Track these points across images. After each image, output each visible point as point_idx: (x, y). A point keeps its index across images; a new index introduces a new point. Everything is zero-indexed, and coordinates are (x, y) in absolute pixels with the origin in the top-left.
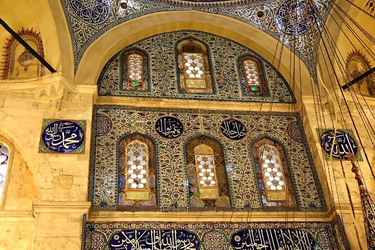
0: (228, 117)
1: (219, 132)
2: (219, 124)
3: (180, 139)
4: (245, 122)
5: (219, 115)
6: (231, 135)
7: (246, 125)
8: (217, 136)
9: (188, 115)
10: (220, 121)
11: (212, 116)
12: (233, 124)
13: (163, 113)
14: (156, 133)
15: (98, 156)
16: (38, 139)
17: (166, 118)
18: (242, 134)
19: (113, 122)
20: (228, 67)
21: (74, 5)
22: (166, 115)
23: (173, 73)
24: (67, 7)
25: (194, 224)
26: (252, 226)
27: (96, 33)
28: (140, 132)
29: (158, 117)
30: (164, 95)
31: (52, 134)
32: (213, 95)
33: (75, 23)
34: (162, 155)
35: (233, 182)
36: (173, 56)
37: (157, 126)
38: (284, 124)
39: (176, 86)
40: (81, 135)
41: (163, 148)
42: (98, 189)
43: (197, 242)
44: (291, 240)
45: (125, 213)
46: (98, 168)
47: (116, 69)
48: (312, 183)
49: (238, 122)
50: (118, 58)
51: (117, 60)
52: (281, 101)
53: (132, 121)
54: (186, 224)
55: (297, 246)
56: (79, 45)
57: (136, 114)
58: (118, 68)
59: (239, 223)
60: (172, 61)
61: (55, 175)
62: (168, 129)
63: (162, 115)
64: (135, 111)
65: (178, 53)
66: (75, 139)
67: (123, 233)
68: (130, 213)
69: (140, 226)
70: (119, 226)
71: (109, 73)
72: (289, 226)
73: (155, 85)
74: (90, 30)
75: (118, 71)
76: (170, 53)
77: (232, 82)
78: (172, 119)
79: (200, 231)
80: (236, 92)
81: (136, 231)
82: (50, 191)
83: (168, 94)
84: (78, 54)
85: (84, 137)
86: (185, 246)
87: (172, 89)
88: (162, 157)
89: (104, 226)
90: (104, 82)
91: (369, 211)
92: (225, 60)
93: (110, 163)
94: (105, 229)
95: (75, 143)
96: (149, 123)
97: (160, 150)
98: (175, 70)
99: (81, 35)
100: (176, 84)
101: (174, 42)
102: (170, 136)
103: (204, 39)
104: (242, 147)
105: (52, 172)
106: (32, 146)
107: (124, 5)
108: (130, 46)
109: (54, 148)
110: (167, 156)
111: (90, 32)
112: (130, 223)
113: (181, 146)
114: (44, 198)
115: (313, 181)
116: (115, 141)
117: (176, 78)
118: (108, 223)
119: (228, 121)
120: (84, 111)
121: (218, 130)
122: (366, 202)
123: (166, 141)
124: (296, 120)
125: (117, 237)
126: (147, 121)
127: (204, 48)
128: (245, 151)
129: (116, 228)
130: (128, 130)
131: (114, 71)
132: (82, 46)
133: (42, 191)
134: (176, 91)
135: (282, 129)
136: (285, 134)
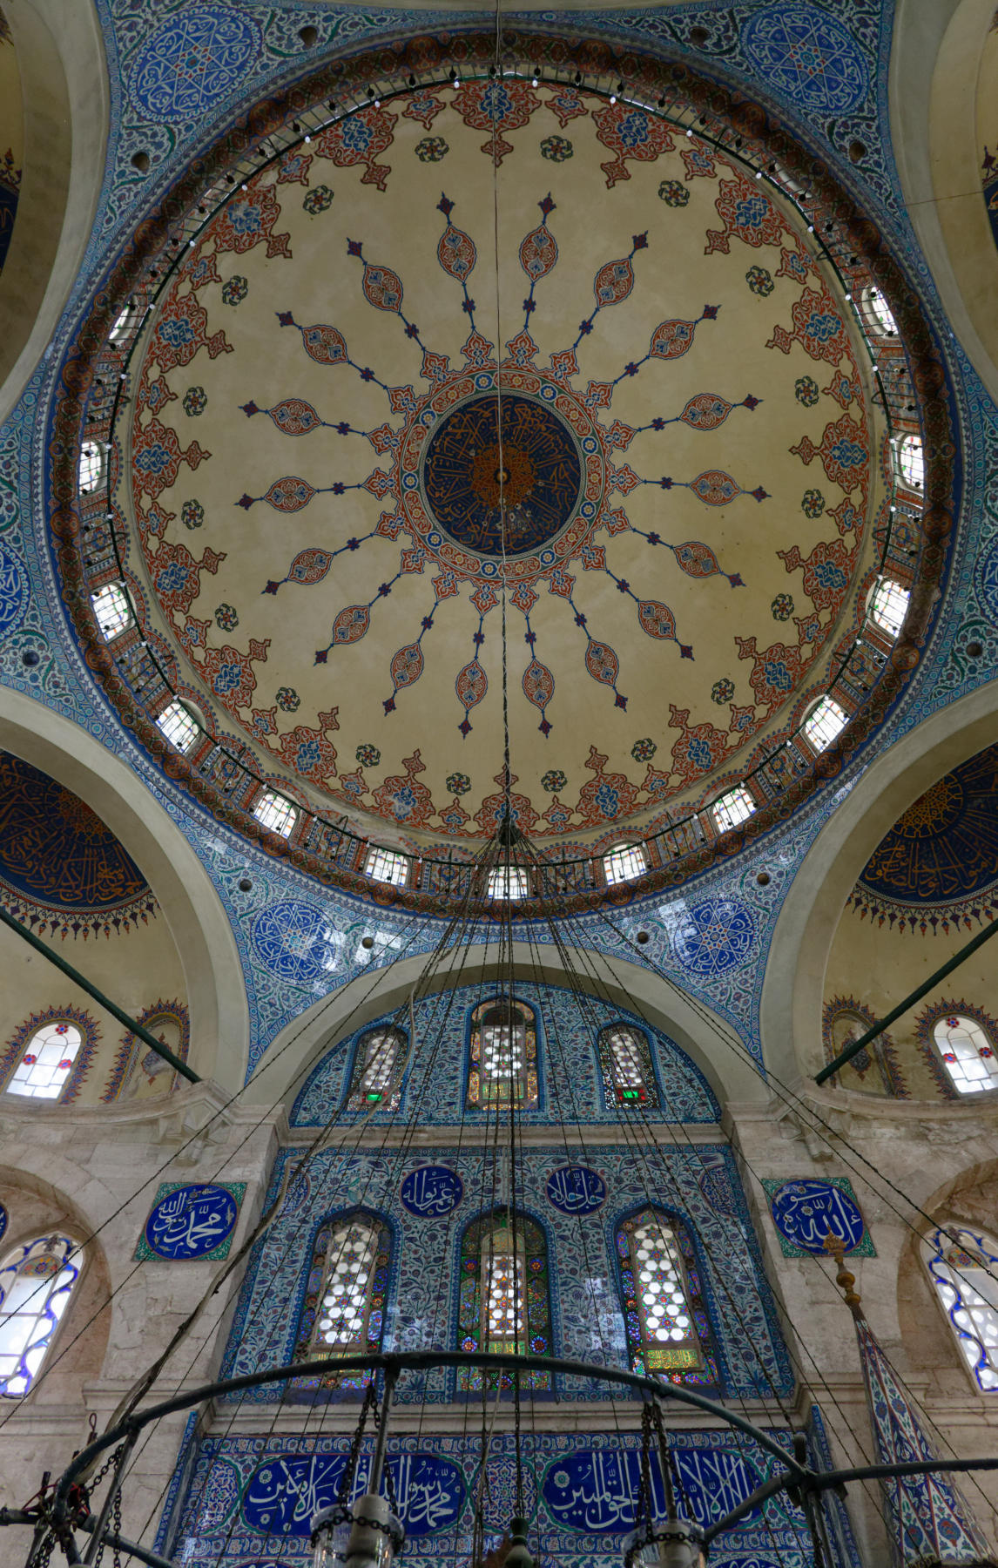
0: (563, 1161)
1: (542, 1197)
2: (543, 1179)
3: (451, 1219)
4: (603, 1172)
5: (547, 1157)
6: (570, 1204)
7: (605, 1177)
8: (538, 1208)
9: (477, 1160)
10: (548, 1172)
11: (530, 1159)
12: (576, 1176)
13: (423, 1159)
14: (400, 1205)
15: (265, 1265)
16: (138, 1230)
17: (429, 1169)
18: (595, 1200)
19: (312, 1184)
20: (576, 1049)
21: (264, 949)
22: (430, 1163)
23: (456, 1069)
24: (247, 954)
25: (455, 1436)
26: (601, 1441)
27: (306, 999)
28: (367, 1204)
29: (410, 1168)
30: (430, 1118)
31: (169, 1217)
32: (537, 1114)
33: (262, 983)
34: (406, 1257)
35: (564, 1322)
36: (461, 1035)
37: (404, 1190)
38: (695, 1173)
39: (458, 1100)
40: (229, 1218)
41: (411, 1240)
42: (248, 1347)
43: (457, 1490)
44: (700, 1483)
45: (295, 1408)
46: (258, 1293)
47: (338, 1069)
48: (757, 1319)
49: (588, 1172)
50: (348, 1046)
51: (345, 1051)
52: (689, 1119)
53: (353, 1179)
54: (438, 1437)
55: (714, 1499)
56: (265, 1025)
57: (364, 1164)
58: (345, 1067)
59: (569, 1434)
60: (458, 1045)
61: (151, 1313)
62: (429, 1195)
63: (421, 1162)
64: (362, 1157)
65: (473, 1027)
66: (215, 1226)
67: (283, 1464)
68: (306, 1409)
69: (328, 1445)
70: (277, 1445)
71: (323, 1077)
72: (696, 1441)
73: (415, 1098)
74: (293, 993)
75: (343, 1073)
76: (456, 1030)
77: (581, 1082)
78: (440, 1170)
79: (469, 1459)
80: (589, 1103)
81: (314, 1460)
82: (133, 1353)
83: (440, 1115)
84: (259, 1043)
85: (234, 1220)
86: (428, 1501)
87: (450, 1104)
88: (405, 1264)
89: (243, 1445)
90: (311, 1098)
91: (877, 1394)
92: (571, 1036)
93: (286, 1281)
94: (243, 1454)
95: (213, 1237)
96: (389, 1183)
97: (403, 1245)
98: (460, 1064)
99: (272, 1005)
100: (459, 1093)
101: (468, 1006)
102: (430, 1212)
103: (530, 996)
104: (591, 1232)
105: (148, 1307)
106: (121, 1247)
107: (368, 942)
108: (377, 1020)
109: (166, 1249)
110: (418, 1259)
111: (292, 999)
112: (302, 1437)
113: (452, 1236)
114: (114, 1372)
115: (761, 1313)
116: (306, 1230)
117: (460, 1081)
118: (252, 1437)
119: (566, 1170)
120: (248, 1162)
121: (540, 1192)
122: (870, 1367)
123: (420, 1224)
124: (721, 1160)
125: (266, 1477)
126: (386, 1178)
127: (528, 1015)
128: (600, 1241)
129: (269, 1452)
130: (341, 1202)
131: (333, 1074)
132: (270, 1027)
133: (115, 1354)
134: (458, 1108)
135: (688, 1183)
136: (696, 1195)
